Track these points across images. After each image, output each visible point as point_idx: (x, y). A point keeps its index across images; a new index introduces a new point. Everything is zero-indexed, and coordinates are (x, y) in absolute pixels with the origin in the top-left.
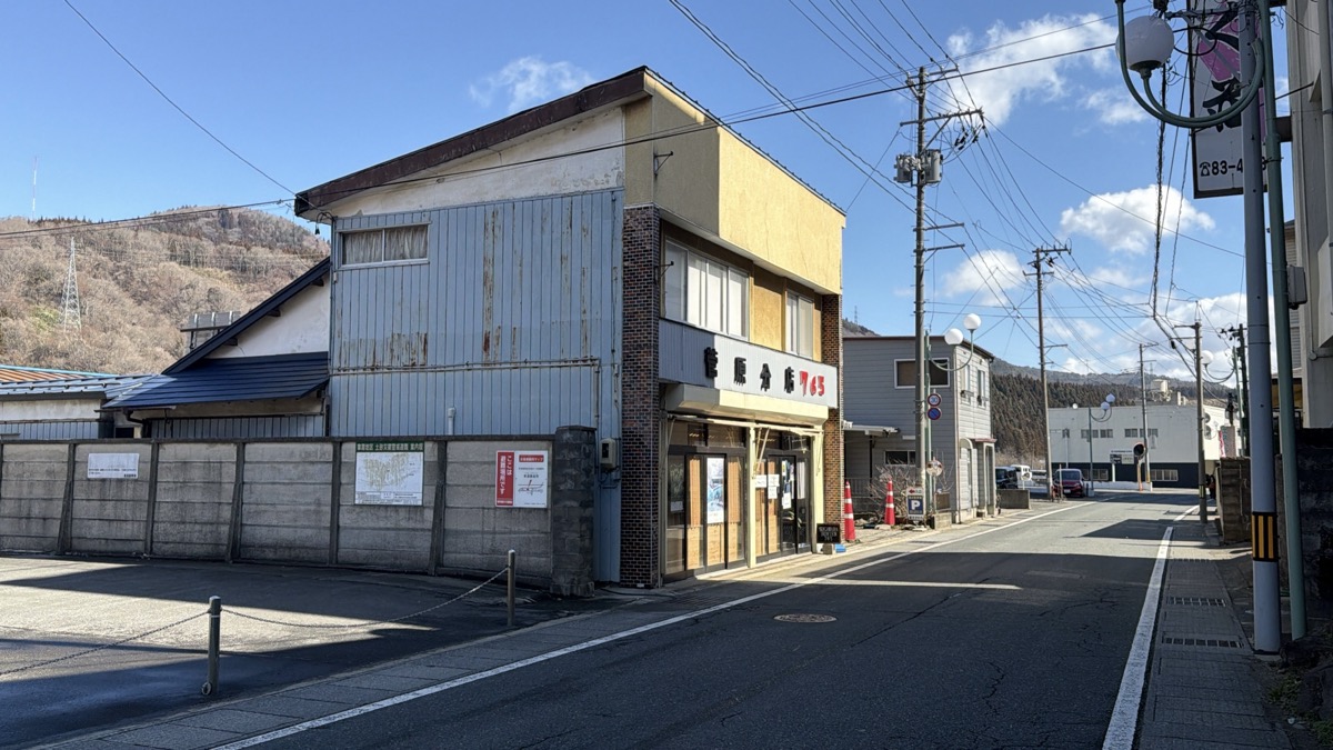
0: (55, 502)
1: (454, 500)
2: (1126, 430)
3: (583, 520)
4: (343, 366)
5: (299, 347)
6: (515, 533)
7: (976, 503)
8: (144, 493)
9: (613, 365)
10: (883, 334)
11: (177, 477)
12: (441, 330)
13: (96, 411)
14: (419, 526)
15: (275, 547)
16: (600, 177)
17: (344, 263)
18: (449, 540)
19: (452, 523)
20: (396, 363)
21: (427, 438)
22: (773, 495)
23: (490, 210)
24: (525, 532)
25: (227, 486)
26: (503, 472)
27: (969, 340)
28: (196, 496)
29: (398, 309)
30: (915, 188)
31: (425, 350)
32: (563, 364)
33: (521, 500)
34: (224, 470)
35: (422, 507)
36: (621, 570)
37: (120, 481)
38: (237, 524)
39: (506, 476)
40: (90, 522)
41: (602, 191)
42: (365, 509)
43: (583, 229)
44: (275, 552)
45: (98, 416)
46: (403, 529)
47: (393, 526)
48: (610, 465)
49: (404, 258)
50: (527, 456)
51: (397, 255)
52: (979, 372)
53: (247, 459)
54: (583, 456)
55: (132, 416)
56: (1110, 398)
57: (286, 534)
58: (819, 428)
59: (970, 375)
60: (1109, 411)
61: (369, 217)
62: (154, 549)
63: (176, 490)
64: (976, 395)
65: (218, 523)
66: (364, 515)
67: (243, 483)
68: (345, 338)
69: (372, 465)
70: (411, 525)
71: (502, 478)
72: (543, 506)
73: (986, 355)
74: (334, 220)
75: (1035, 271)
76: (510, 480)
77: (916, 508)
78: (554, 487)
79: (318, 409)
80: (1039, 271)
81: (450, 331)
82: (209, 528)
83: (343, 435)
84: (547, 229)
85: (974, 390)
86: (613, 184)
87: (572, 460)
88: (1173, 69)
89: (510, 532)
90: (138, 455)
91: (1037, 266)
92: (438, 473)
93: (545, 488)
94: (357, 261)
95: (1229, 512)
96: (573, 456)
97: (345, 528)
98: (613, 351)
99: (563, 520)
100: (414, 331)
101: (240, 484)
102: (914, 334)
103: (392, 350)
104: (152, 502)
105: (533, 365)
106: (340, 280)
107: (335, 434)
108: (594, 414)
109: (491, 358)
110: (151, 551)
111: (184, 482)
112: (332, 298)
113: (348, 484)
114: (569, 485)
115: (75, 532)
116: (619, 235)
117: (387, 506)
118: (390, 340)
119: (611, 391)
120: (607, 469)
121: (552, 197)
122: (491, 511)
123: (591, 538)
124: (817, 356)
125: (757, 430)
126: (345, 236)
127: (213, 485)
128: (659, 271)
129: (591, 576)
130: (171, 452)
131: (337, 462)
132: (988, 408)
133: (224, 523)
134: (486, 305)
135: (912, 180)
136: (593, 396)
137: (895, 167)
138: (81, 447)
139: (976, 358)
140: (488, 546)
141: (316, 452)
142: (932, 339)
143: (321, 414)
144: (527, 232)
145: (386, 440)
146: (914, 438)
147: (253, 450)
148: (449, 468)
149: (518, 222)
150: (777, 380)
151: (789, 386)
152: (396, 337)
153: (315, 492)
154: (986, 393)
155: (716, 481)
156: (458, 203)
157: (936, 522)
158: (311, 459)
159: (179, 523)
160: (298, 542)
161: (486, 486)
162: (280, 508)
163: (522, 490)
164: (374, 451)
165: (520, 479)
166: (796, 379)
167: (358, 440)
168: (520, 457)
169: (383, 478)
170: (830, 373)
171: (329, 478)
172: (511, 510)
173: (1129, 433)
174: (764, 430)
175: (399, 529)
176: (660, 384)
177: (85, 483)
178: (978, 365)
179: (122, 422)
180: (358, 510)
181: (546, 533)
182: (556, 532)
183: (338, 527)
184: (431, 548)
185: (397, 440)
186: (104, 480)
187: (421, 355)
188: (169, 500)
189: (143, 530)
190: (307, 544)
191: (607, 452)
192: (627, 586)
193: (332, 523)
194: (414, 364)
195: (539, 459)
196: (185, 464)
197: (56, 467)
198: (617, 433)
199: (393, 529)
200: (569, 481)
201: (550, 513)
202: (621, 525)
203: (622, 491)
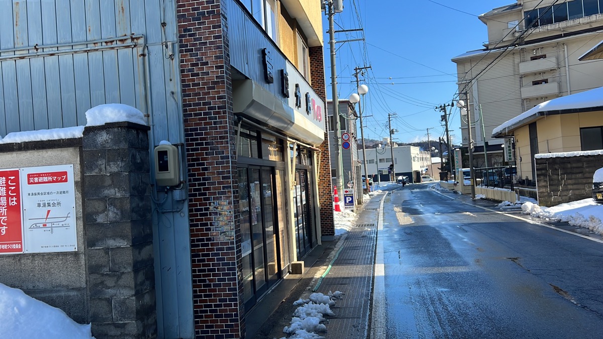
3: (137, 267)
9: (165, 44)
26: (2, 201)
32: (92, 47)
33: (35, 241)
39: (9, 207)
48: (171, 180)
50: (39, 175)
54: (131, 169)
71: (3, 211)
72: (72, 249)
73: (355, 115)
76: (15, 212)
78: (88, 219)
80: (357, 79)
87: (113, 175)
91: (356, 76)
93: (72, 222)
96: (114, 168)
98: (164, 24)
99: (106, 270)
105: (47, 51)
114: (112, 214)
119: (165, 79)
120: (167, 187)
150: (303, 101)
151: (308, 109)
163: (36, 226)
165: (30, 210)
166: (311, 105)
168: (29, 176)
170: (322, 105)
172: (20, 258)
178: (353, 121)
181: (78, 289)
191: (166, 163)
195: (60, 177)
198: (178, 136)
200: (112, 208)
201: (83, 257)
202: (193, 261)
203: (190, 216)
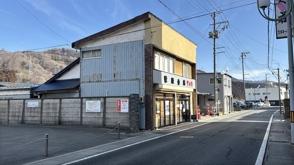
0: (21, 113)
1: (107, 111)
2: (263, 93)
3: (136, 115)
4: (83, 81)
5: (74, 77)
6: (121, 118)
7: (229, 110)
8: (40, 110)
9: (143, 80)
10: (207, 73)
11: (47, 107)
12: (105, 73)
13: (29, 92)
14: (100, 117)
15: (68, 122)
16: (139, 37)
17: (83, 58)
18: (107, 120)
19: (107, 116)
20: (95, 80)
21: (101, 97)
22: (181, 109)
23: (115, 45)
24: (123, 118)
25: (58, 109)
26: (118, 104)
27: (226, 73)
28: (51, 111)
29: (95, 68)
30: (213, 39)
31: (101, 77)
32: (132, 80)
33: (122, 111)
34: (57, 105)
35: (101, 112)
36: (145, 126)
37: (34, 108)
38: (60, 117)
39: (119, 105)
40: (28, 117)
41: (140, 41)
42: (88, 113)
43: (136, 49)
44: (68, 123)
45: (30, 93)
46: (97, 118)
47: (94, 117)
48: (142, 102)
49: (96, 57)
50: (123, 101)
51: (95, 56)
52: (229, 80)
53: (62, 102)
54: (136, 100)
55: (37, 93)
56: (259, 86)
57: (71, 119)
58: (191, 94)
59: (227, 81)
60: (259, 89)
61: (88, 48)
62: (42, 123)
63: (47, 109)
64: (228, 86)
65: (56, 117)
66: (88, 114)
67: (61, 108)
68: (83, 75)
69: (89, 103)
70: (98, 117)
71: (118, 106)
72: (127, 112)
73: (230, 77)
74: (80, 49)
75: (242, 58)
76: (120, 106)
77: (215, 111)
78: (130, 108)
79: (78, 91)
80: (243, 58)
81: (106, 73)
82: (54, 118)
83: (83, 96)
84: (128, 49)
85: (228, 85)
86: (142, 39)
88: (271, 9)
89: (120, 118)
90: (38, 102)
91: (242, 56)
92: (104, 105)
93: (128, 108)
94: (86, 58)
95: (286, 111)
96: (134, 101)
97: (84, 117)
98: (143, 77)
99: (132, 115)
100: (99, 73)
101: (60, 108)
102: (214, 72)
103: (94, 78)
104: (42, 112)
105: (125, 80)
106: (82, 62)
107: (81, 96)
108: (139, 91)
109: (116, 79)
110: (41, 123)
111: (48, 108)
112: (80, 66)
113: (84, 108)
114: (133, 107)
115: (25, 119)
116: (144, 50)
117: (93, 113)
118: (93, 75)
119: (143, 86)
120: (142, 104)
121: (129, 42)
122: (116, 114)
123: (138, 119)
124: (191, 77)
125: (177, 94)
126: (83, 52)
127: (55, 108)
128: (153, 58)
129: (139, 127)
130: (45, 101)
131: (82, 103)
132: (231, 89)
133: (57, 117)
134: (114, 67)
135: (213, 38)
136: (139, 87)
137: (209, 35)
138: (26, 101)
139: (228, 77)
140: (115, 121)
141: (77, 100)
142: (218, 73)
143: (78, 92)
144: (123, 50)
145: (92, 98)
146: (214, 95)
147: (63, 100)
148: (106, 104)
149: (121, 48)
150: (181, 83)
151: (184, 84)
152: (95, 75)
153: (77, 109)
154: (231, 85)
155: (167, 106)
156: (108, 44)
157: (219, 114)
158: (76, 102)
159: (47, 117)
160: (73, 121)
161: (115, 108)
162: (69, 113)
163: (123, 108)
164: (90, 100)
165: (122, 106)
166: (186, 83)
167: (86, 98)
168: (122, 101)
169: (92, 106)
170: (194, 81)
171: (80, 106)
172: (120, 113)
173: (264, 94)
174: (178, 94)
175: (96, 118)
176: (154, 84)
177: (27, 108)
178: (229, 79)
179: (35, 95)
180: (86, 113)
181: (128, 118)
182: (130, 118)
183: (82, 117)
184: (103, 122)
185: (95, 98)
186: (31, 108)
187: (100, 79)
188: (45, 112)
189: (40, 119)
190: (75, 121)
191: (142, 100)
192: (147, 130)
193: (81, 116)
194: (99, 81)
195: (126, 101)
196: (48, 104)
197: (21, 105)
198: (144, 95)
199: (94, 118)
200: (133, 106)
201: (129, 113)
202: (145, 116)
203: (145, 108)
